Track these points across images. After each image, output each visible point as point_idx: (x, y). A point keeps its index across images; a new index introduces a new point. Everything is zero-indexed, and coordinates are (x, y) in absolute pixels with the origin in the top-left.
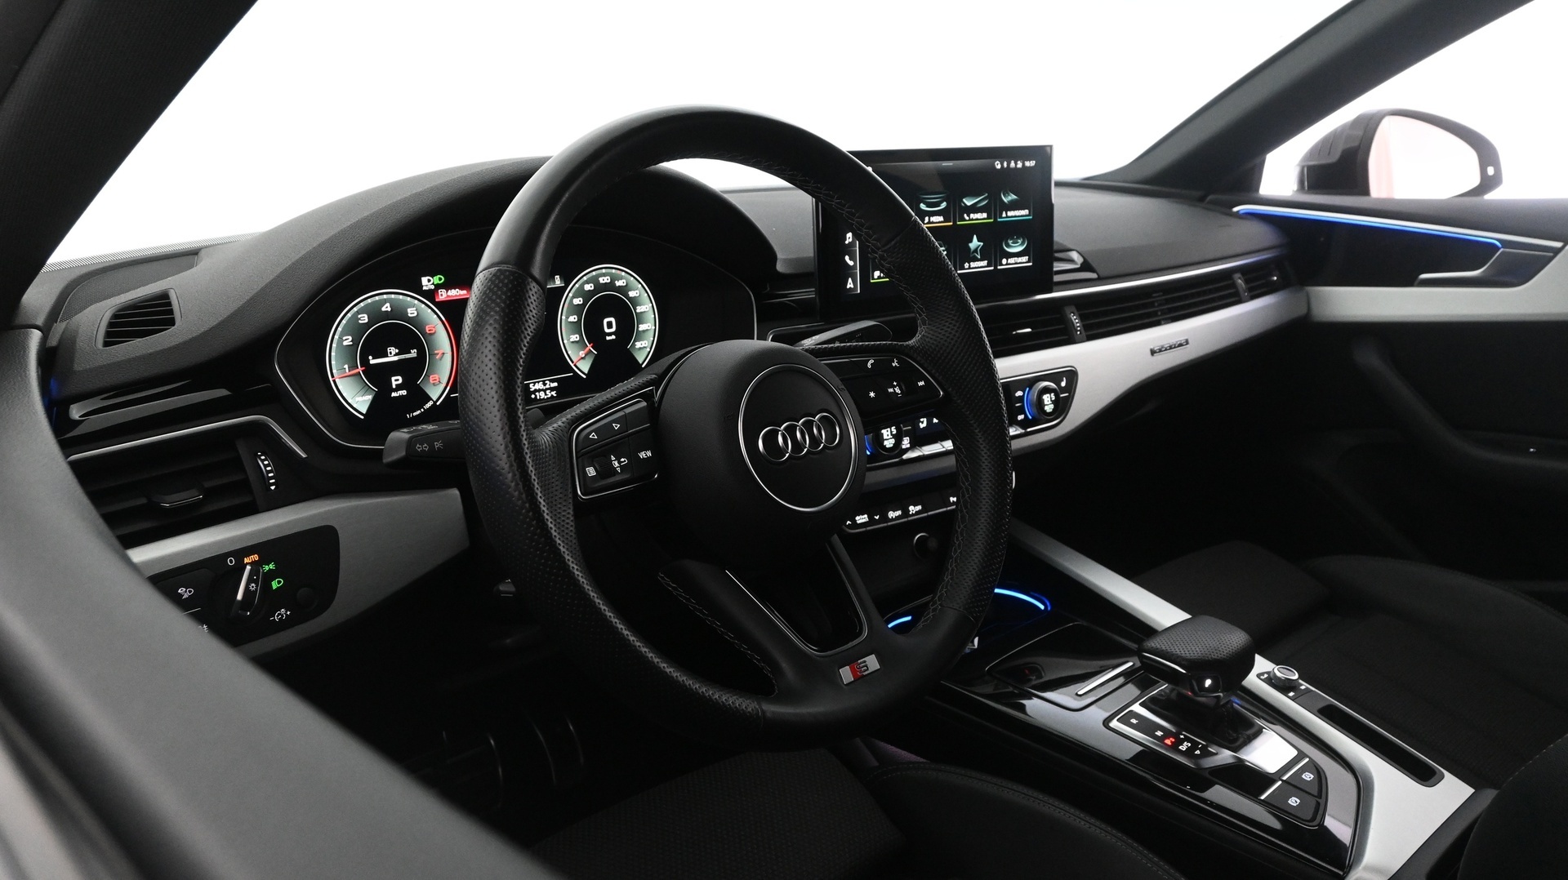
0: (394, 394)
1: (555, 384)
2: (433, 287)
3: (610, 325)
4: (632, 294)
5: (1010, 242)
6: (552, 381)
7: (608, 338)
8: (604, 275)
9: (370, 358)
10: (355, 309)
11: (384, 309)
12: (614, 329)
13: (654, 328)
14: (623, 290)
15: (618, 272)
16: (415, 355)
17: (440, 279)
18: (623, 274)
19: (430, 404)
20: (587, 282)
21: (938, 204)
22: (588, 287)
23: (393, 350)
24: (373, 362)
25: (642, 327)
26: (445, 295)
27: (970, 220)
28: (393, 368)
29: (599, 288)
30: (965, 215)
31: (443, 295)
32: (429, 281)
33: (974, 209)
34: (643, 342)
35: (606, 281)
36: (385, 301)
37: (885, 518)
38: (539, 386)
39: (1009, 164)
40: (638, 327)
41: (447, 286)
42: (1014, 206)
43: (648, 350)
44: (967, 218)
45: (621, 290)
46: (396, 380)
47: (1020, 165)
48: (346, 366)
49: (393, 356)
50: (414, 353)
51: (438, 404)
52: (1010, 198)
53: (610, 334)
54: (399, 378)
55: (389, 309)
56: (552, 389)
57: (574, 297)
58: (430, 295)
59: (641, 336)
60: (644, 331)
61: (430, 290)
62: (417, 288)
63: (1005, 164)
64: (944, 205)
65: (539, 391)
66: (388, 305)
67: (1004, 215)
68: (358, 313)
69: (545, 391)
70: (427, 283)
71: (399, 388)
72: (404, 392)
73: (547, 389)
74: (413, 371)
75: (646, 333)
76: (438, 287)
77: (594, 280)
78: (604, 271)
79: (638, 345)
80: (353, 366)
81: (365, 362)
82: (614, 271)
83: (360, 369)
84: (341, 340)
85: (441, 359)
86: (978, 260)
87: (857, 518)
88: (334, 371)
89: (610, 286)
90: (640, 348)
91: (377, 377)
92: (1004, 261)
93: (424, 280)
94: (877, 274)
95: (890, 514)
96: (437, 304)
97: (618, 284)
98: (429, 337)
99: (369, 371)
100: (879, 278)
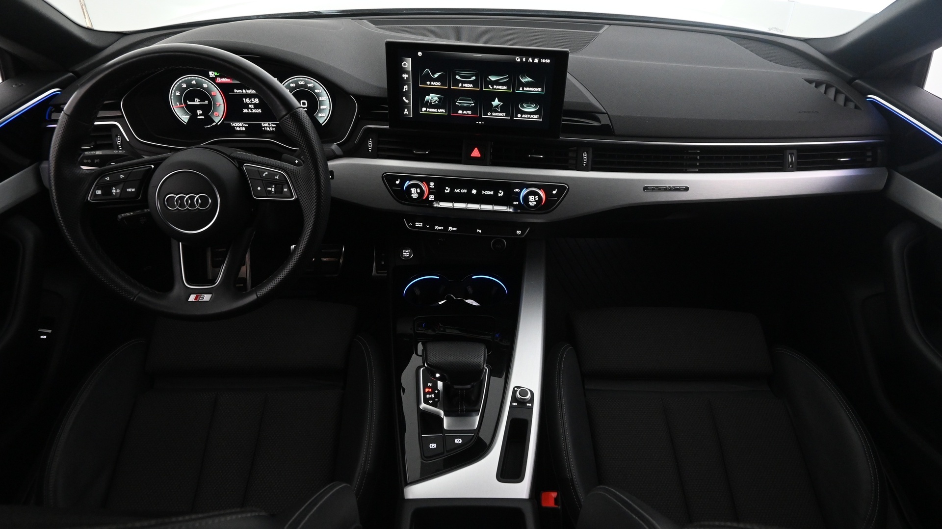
0: (198, 117)
1: (275, 125)
2: (214, 76)
3: (304, 104)
4: (317, 91)
5: (525, 105)
6: (273, 124)
8: (301, 80)
9: (188, 101)
10: (180, 81)
11: (193, 83)
12: (306, 106)
13: (329, 108)
14: (313, 89)
15: (309, 80)
17: (218, 73)
18: (312, 81)
19: (214, 124)
20: (292, 83)
21: (470, 77)
22: (292, 85)
23: (197, 100)
24: (189, 103)
25: (322, 107)
27: (493, 89)
28: (197, 107)
29: (298, 86)
30: (490, 86)
31: (219, 80)
33: (497, 83)
34: (323, 114)
35: (302, 83)
36: (193, 80)
37: (432, 228)
38: (267, 125)
39: (527, 60)
40: (320, 107)
41: (221, 77)
42: (528, 84)
43: (326, 118)
44: (491, 88)
45: (310, 88)
46: (199, 112)
47: (536, 61)
48: (178, 103)
49: (197, 102)
50: (206, 102)
51: (218, 124)
52: (526, 80)
54: (201, 111)
55: (195, 83)
56: (273, 127)
58: (213, 80)
59: (321, 111)
60: (323, 109)
61: (213, 77)
62: (208, 76)
63: (524, 60)
64: (474, 78)
65: (267, 127)
66: (194, 81)
67: (521, 89)
68: (182, 83)
69: (269, 127)
70: (212, 74)
71: (200, 115)
72: (203, 117)
73: (270, 127)
74: (208, 109)
75: (325, 110)
76: (217, 76)
77: (296, 82)
78: (301, 79)
79: (320, 115)
80: (181, 104)
81: (185, 103)
82: (307, 79)
83: (184, 105)
84: (175, 93)
85: (219, 106)
86: (498, 112)
87: (416, 223)
88: (173, 104)
89: (305, 86)
90: (321, 117)
91: (192, 109)
92: (519, 115)
93: (210, 73)
94: (424, 109)
95: (437, 227)
96: (216, 84)
97: (309, 85)
98: (213, 97)
99: (188, 106)
100: (426, 111)
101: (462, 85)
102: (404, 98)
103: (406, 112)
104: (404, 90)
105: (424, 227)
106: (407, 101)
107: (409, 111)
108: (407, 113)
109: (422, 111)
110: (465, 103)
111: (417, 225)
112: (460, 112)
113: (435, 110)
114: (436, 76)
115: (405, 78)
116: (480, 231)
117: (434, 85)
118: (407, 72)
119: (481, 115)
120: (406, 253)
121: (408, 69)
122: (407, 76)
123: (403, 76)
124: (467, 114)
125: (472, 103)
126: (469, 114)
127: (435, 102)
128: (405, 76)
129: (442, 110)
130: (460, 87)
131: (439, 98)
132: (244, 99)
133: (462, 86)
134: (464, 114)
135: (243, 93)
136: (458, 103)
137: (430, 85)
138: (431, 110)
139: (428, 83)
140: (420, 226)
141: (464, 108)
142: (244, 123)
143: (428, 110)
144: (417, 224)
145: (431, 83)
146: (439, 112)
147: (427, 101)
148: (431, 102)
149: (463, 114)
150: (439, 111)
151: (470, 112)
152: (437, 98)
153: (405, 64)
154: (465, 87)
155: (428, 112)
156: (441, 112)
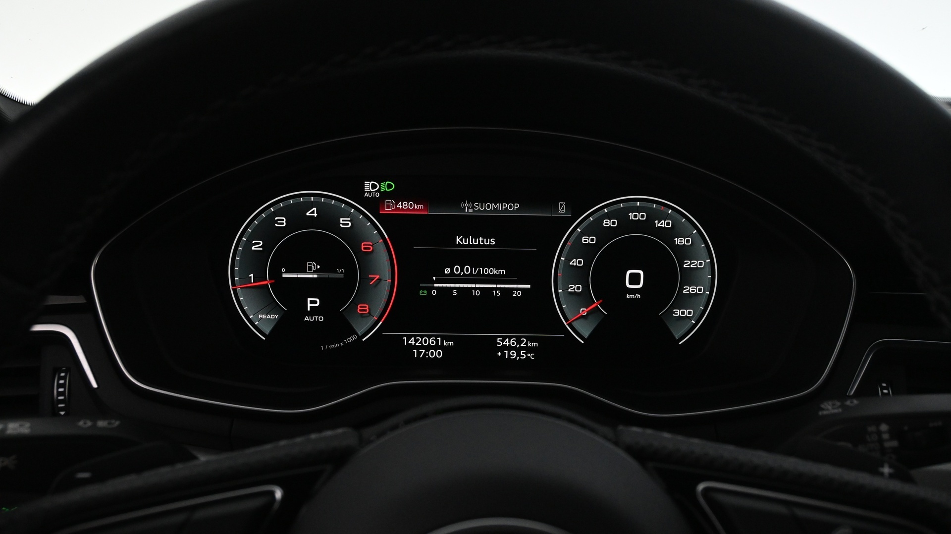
0: (307, 318)
1: (536, 344)
2: (378, 195)
3: (635, 279)
4: (678, 241)
6: (530, 339)
7: (629, 296)
8: (639, 210)
9: (283, 270)
10: (272, 209)
11: (308, 214)
12: (640, 285)
13: (708, 293)
15: (663, 208)
16: (342, 276)
17: (389, 186)
18: (670, 211)
19: (354, 338)
20: (608, 216)
22: (607, 223)
23: (315, 266)
24: (285, 275)
25: (688, 290)
26: (392, 208)
28: (310, 288)
29: (627, 226)
31: (390, 208)
32: (374, 186)
34: (686, 312)
35: (639, 218)
36: (310, 205)
38: (513, 342)
40: (681, 288)
41: (397, 196)
43: (694, 322)
45: (661, 233)
46: (314, 302)
48: (251, 276)
49: (311, 272)
50: (340, 273)
51: (365, 339)
53: (633, 291)
54: (317, 300)
55: (316, 215)
56: (528, 350)
57: (583, 234)
58: (374, 205)
59: (684, 301)
60: (691, 296)
61: (374, 198)
62: (357, 194)
65: (510, 348)
66: (315, 209)
68: (276, 214)
69: (518, 350)
71: (314, 312)
72: (321, 319)
73: (523, 348)
74: (339, 293)
75: (694, 299)
76: (385, 195)
77: (621, 215)
78: (639, 204)
79: (678, 313)
80: (260, 277)
81: (276, 274)
82: (655, 206)
83: (268, 282)
84: (249, 244)
85: (376, 286)
88: (236, 279)
89: (646, 226)
90: (680, 318)
93: (368, 185)
96: (382, 219)
97: (658, 224)
98: (365, 258)
99: (281, 286)
142: (443, 338)
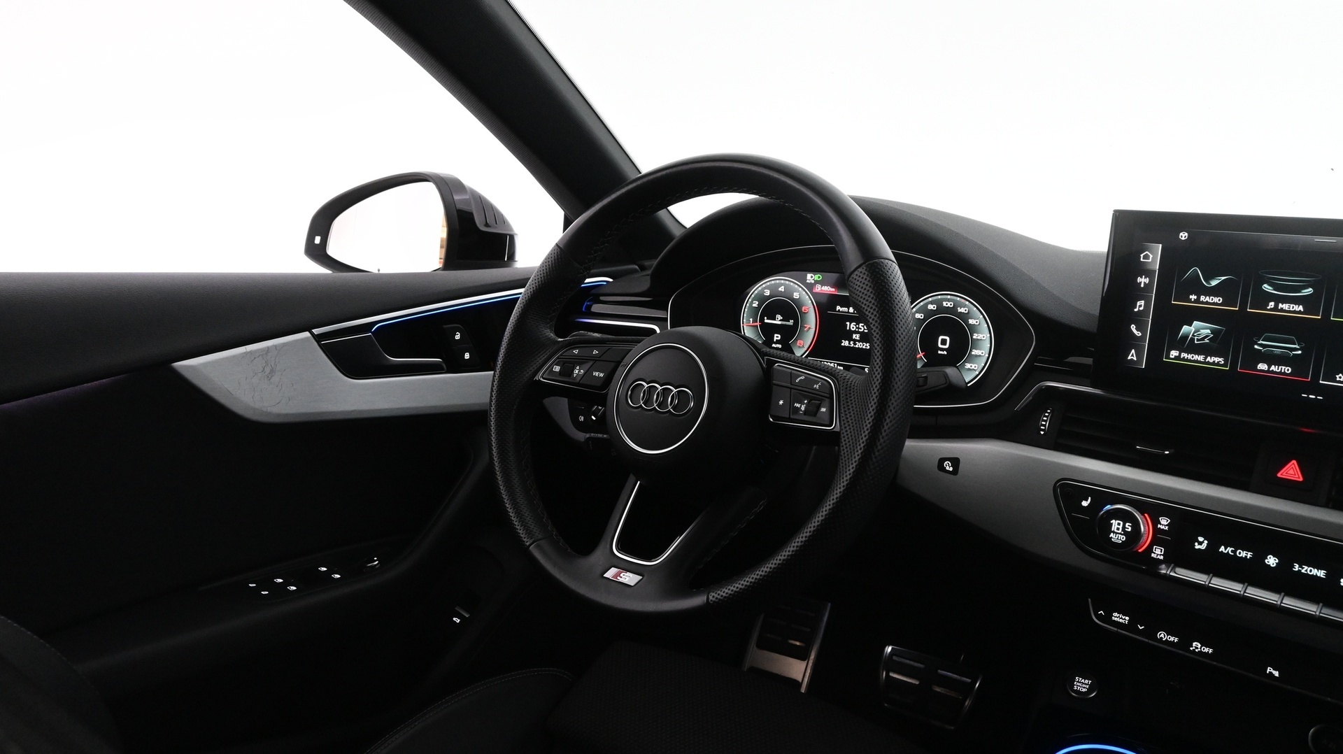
0: (774, 345)
2: (813, 281)
3: (944, 342)
4: (971, 321)
7: (940, 352)
8: (949, 300)
9: (766, 318)
10: (764, 286)
11: (780, 289)
12: (947, 346)
13: (987, 355)
14: (965, 317)
15: (963, 300)
16: (792, 324)
17: (819, 277)
18: (967, 303)
20: (931, 303)
21: (1298, 289)
22: (931, 307)
23: (779, 317)
24: (766, 321)
25: (975, 352)
26: (819, 289)
28: (776, 328)
29: (941, 309)
32: (812, 277)
34: (973, 366)
35: (949, 305)
36: (782, 285)
37: (1151, 634)
40: (971, 351)
41: (822, 283)
43: (977, 373)
45: (961, 315)
46: (777, 337)
48: (751, 320)
49: (778, 320)
50: (791, 322)
53: (942, 350)
54: (779, 336)
55: (783, 290)
57: (917, 312)
58: (810, 287)
59: (972, 359)
60: (976, 356)
61: (811, 283)
62: (803, 281)
64: (1309, 291)
66: (783, 287)
68: (765, 288)
70: (810, 278)
71: (778, 342)
72: (780, 346)
74: (789, 334)
75: (979, 358)
76: (816, 282)
77: (939, 303)
78: (949, 297)
79: (968, 366)
80: (755, 321)
81: (762, 320)
82: (958, 299)
83: (758, 324)
84: (752, 303)
85: (808, 331)
87: (1115, 614)
88: (745, 321)
89: (953, 310)
90: (969, 369)
91: (768, 331)
94: (1174, 353)
95: (1162, 635)
96: (814, 295)
97: (959, 310)
98: (804, 314)
99: (764, 326)
100: (1176, 358)
101: (1276, 305)
102: (1133, 327)
103: (1132, 355)
104: (1136, 310)
105: (1131, 627)
106: (1138, 334)
107: (1139, 355)
108: (1135, 359)
109: (1168, 357)
110: (1278, 347)
111: (1116, 619)
112: (1262, 366)
113: (1201, 358)
114: (1214, 283)
115: (1142, 286)
116: (1276, 674)
117: (1207, 303)
118: (1149, 273)
119: (1316, 377)
120: (1082, 684)
121: (1151, 267)
122: (1147, 280)
123: (1139, 280)
124: (1280, 373)
125: (1296, 349)
126: (1284, 374)
127: (1203, 339)
128: (1143, 280)
129: (1216, 360)
130: (1271, 310)
131: (1213, 331)
132: (848, 323)
133: (1276, 309)
134: (1273, 372)
135: (848, 312)
136: (1261, 345)
137: (1197, 301)
138: (1190, 357)
139: (1193, 297)
140: (1121, 620)
141: (1271, 359)
142: (838, 364)
143: (1184, 355)
144: (1116, 617)
145: (1199, 298)
146: (1209, 363)
147: (1185, 337)
148: (1192, 339)
149: (1268, 371)
150: (1209, 359)
151: (1288, 370)
152: (1209, 331)
153: (1146, 257)
154: (1282, 310)
155: (1184, 359)
156: (1214, 363)
